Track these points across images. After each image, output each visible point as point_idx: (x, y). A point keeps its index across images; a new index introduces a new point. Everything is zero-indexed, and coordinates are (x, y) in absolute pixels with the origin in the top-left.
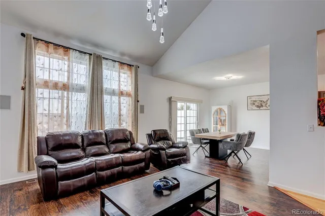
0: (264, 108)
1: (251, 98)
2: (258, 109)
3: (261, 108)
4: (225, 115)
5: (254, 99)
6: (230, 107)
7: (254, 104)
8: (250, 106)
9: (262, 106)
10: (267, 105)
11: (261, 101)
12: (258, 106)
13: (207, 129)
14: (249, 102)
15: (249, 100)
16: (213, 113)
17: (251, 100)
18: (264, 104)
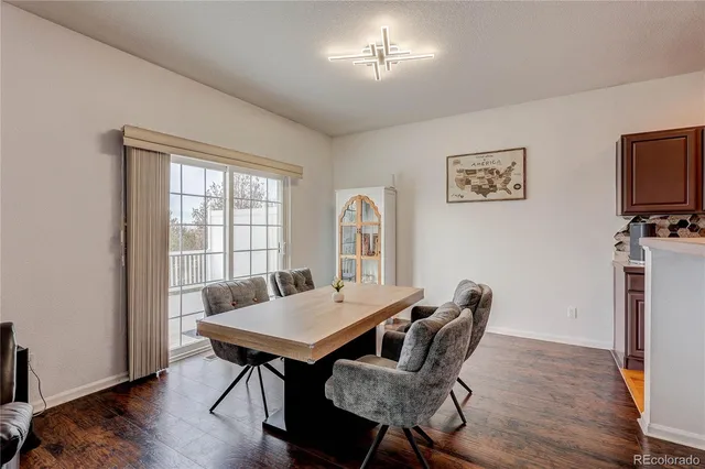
0: (500, 194)
1: (457, 163)
2: (481, 197)
3: (491, 196)
4: (376, 220)
5: (467, 164)
6: (393, 192)
7: (468, 182)
8: (455, 190)
9: (493, 188)
10: (510, 186)
11: (491, 172)
12: (479, 190)
13: (307, 274)
14: (454, 175)
15: (453, 169)
16: (339, 213)
17: (459, 167)
18: (498, 183)
